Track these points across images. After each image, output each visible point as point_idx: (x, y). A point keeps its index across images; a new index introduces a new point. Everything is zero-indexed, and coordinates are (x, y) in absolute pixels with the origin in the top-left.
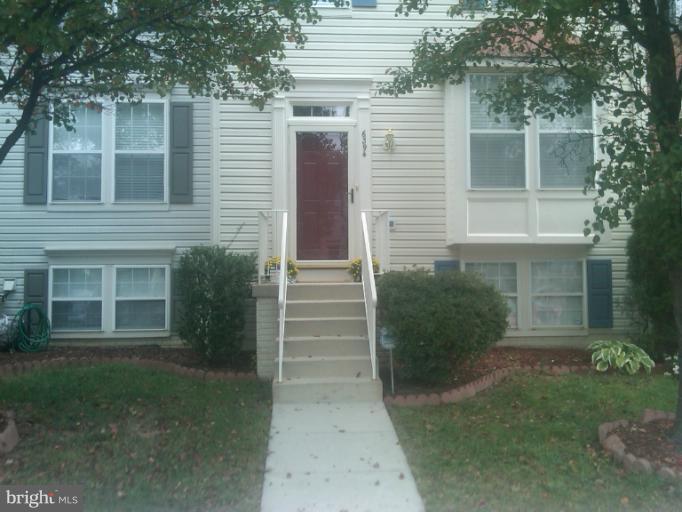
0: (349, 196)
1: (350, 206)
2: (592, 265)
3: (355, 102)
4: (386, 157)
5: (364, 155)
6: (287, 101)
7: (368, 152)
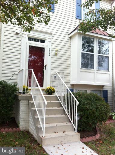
0: (44, 67)
1: (45, 71)
2: (104, 91)
3: (47, 39)
4: (55, 57)
5: (49, 55)
6: (27, 35)
7: (50, 54)
